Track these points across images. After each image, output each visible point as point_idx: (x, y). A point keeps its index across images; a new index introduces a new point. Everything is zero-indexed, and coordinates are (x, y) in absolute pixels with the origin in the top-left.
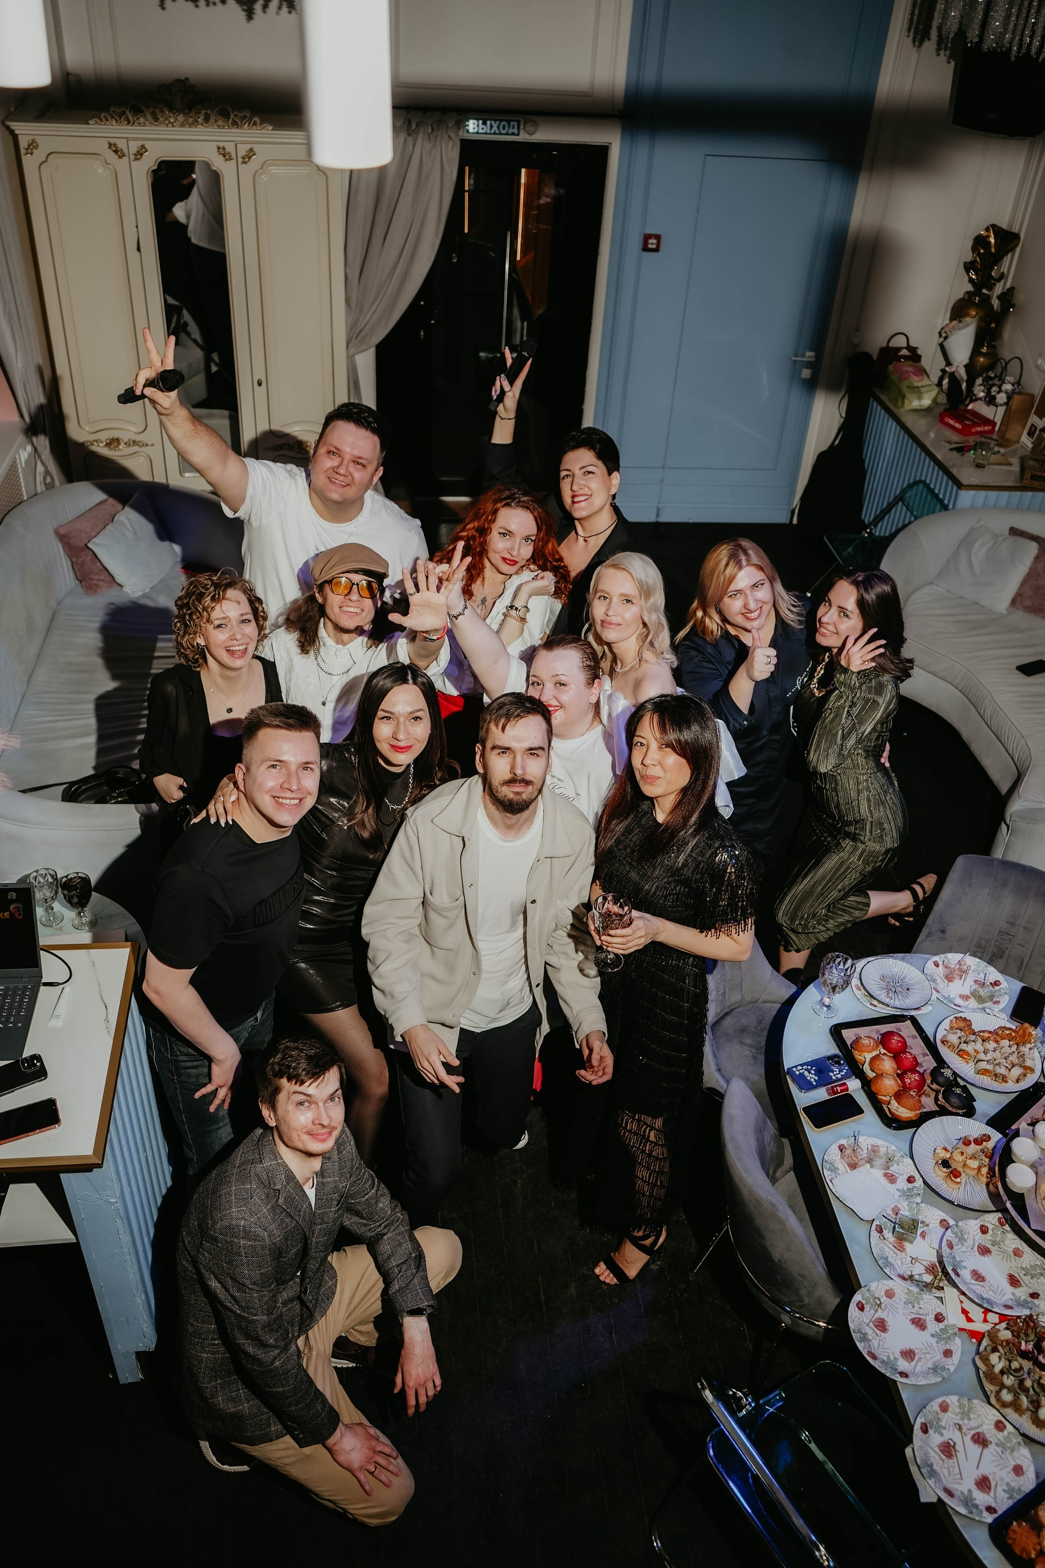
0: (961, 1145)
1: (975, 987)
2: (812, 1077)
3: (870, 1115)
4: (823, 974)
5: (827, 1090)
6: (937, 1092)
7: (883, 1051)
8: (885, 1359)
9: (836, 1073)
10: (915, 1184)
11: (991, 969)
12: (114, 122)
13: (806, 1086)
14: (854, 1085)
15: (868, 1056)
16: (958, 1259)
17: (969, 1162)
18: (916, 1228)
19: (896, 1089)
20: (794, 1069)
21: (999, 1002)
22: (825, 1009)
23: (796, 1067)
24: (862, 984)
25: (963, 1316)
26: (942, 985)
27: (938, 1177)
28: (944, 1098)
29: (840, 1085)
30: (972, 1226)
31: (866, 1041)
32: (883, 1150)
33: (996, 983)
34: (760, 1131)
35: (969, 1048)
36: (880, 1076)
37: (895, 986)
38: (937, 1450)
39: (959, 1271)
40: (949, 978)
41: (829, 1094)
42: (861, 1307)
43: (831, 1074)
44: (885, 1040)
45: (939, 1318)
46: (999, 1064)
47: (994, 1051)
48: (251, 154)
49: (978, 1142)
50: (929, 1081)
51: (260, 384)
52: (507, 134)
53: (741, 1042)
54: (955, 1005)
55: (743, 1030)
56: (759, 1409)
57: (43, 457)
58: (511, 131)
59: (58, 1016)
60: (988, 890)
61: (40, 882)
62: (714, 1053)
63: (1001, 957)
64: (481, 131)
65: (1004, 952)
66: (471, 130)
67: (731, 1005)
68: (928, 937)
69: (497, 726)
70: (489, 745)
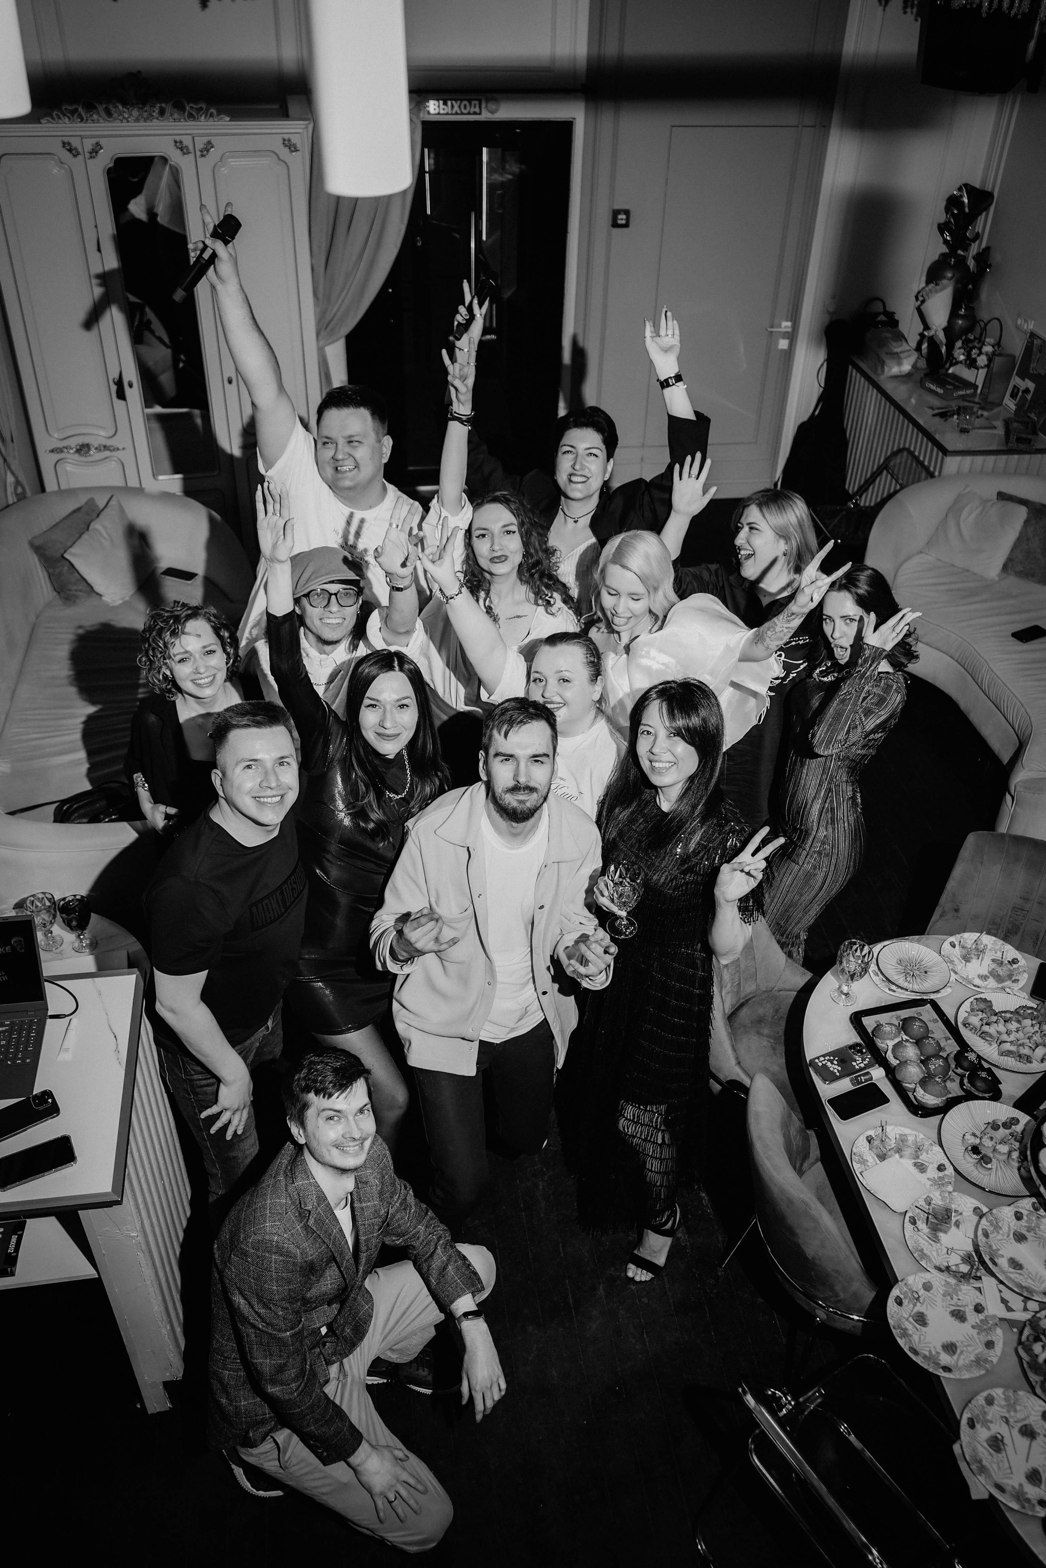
0: (989, 1129)
1: (994, 966)
2: (835, 1068)
3: (896, 1105)
4: (841, 963)
5: (851, 1081)
6: (962, 1077)
7: (905, 1037)
8: (927, 1353)
9: (859, 1062)
10: (946, 1172)
11: (1008, 947)
12: (67, 120)
13: (830, 1078)
14: (878, 1074)
15: (891, 1044)
16: (994, 1248)
17: (999, 1147)
18: (949, 1217)
19: (921, 1076)
20: (817, 1061)
21: (1018, 980)
22: (844, 997)
23: (818, 1058)
24: (879, 969)
25: (1003, 1306)
26: (960, 966)
27: (968, 1164)
28: (969, 1082)
29: (864, 1075)
30: (1006, 1213)
31: (887, 1029)
32: (911, 1139)
33: (1014, 961)
34: (785, 1126)
35: (991, 1030)
36: (904, 1063)
37: (912, 969)
38: (985, 1444)
39: (996, 1260)
40: (966, 959)
41: (853, 1084)
42: (899, 1302)
43: (854, 1064)
44: (905, 1025)
45: (979, 1309)
46: (1023, 1045)
47: (1017, 1031)
48: (209, 146)
49: (1006, 1125)
50: (953, 1066)
51: (230, 382)
52: (469, 113)
53: (759, 1033)
54: (975, 986)
55: (760, 1021)
56: (799, 1408)
57: (13, 467)
58: (472, 110)
59: (67, 1050)
60: (1000, 866)
61: (37, 907)
62: (733, 1046)
63: (1016, 933)
64: (442, 112)
65: (1019, 928)
66: (432, 111)
67: (746, 996)
68: (941, 916)
69: (499, 732)
70: (492, 752)
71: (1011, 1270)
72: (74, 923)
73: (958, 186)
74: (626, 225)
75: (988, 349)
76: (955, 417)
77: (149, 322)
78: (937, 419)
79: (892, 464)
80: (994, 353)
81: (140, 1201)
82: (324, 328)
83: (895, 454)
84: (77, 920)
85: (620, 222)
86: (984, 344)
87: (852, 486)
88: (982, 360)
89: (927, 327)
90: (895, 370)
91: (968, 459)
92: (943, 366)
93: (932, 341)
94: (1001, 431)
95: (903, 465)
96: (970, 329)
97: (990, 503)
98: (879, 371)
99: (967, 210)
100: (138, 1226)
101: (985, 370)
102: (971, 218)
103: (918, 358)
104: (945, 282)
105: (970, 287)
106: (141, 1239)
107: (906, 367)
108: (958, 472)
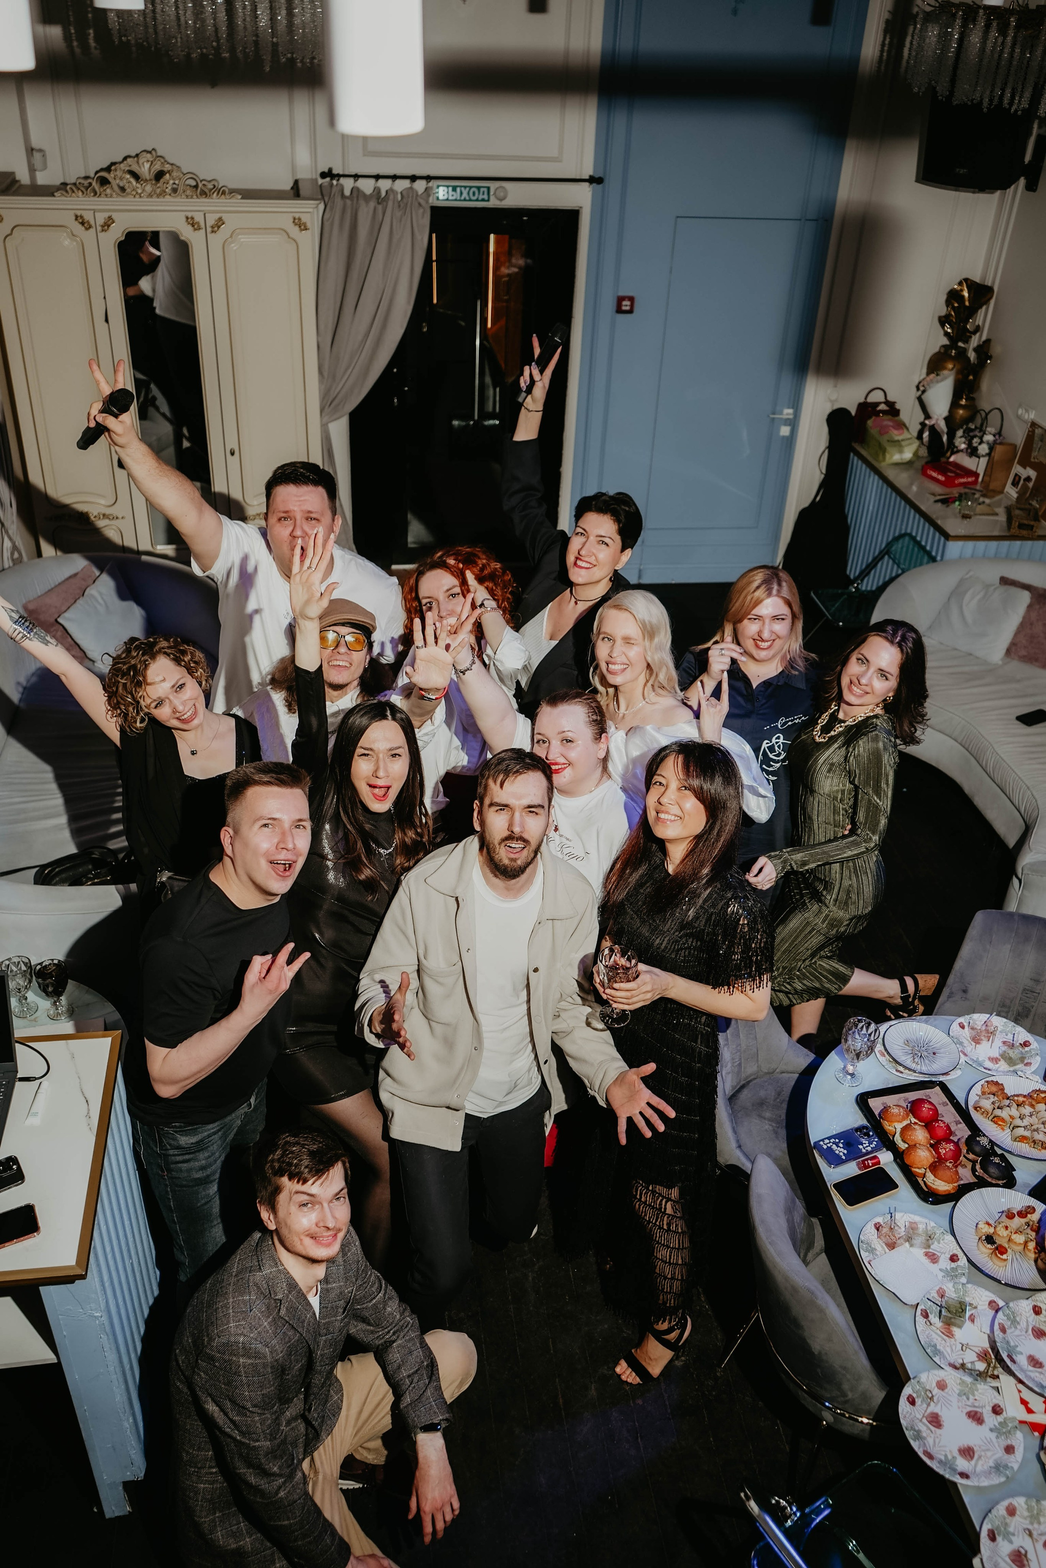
0: (1004, 1218)
1: (1004, 1048)
2: (840, 1151)
3: (904, 1190)
4: (846, 1040)
5: (858, 1164)
6: (974, 1162)
7: (914, 1120)
8: (943, 1458)
9: (866, 1146)
10: (959, 1263)
11: (1019, 1029)
12: (80, 193)
13: (835, 1160)
14: (886, 1158)
15: (899, 1126)
16: (1012, 1344)
17: (1014, 1237)
18: (964, 1311)
19: (931, 1160)
20: (821, 1143)
21: (1030, 1064)
22: (849, 1077)
23: (823, 1140)
24: (886, 1050)
25: (1022, 1407)
26: (969, 1047)
27: (982, 1255)
28: (981, 1168)
29: (871, 1159)
30: (1024, 1306)
31: (895, 1111)
32: (921, 1227)
33: (1026, 1044)
34: (789, 1211)
35: (1004, 1114)
36: (912, 1147)
37: (921, 1050)
38: (1007, 1559)
39: (1014, 1357)
40: (976, 1040)
41: (860, 1169)
42: (912, 1401)
43: (861, 1147)
44: (915, 1108)
45: (997, 1410)
46: (1037, 1130)
47: (1031, 1116)
48: (220, 223)
49: (1022, 1214)
50: (964, 1151)
51: (232, 454)
52: (477, 200)
53: (760, 1116)
54: (985, 1068)
55: (761, 1104)
56: (805, 1520)
57: (10, 532)
58: (481, 197)
59: (36, 1114)
60: (1009, 946)
61: (12, 971)
62: (734, 1129)
63: (1027, 1017)
64: (450, 198)
65: (1029, 1011)
66: (441, 197)
67: (747, 1077)
68: (949, 997)
69: (495, 782)
70: (487, 801)
71: (1031, 1368)
72: (50, 989)
73: (958, 280)
74: (630, 311)
75: (989, 438)
76: (957, 503)
77: (154, 398)
78: (939, 504)
79: (893, 548)
80: (995, 442)
81: (106, 1278)
82: (328, 405)
83: (896, 539)
84: (53, 985)
85: (624, 308)
86: (985, 433)
87: (853, 569)
88: (983, 449)
89: (928, 416)
90: (897, 458)
91: (970, 544)
92: (944, 454)
93: (933, 429)
94: (1002, 518)
95: (905, 549)
96: (971, 419)
97: (993, 588)
98: (881, 457)
99: (967, 303)
100: (103, 1306)
101: (986, 459)
102: (972, 311)
103: (919, 446)
104: (946, 372)
105: (971, 377)
106: (105, 1319)
107: (908, 455)
108: (960, 557)
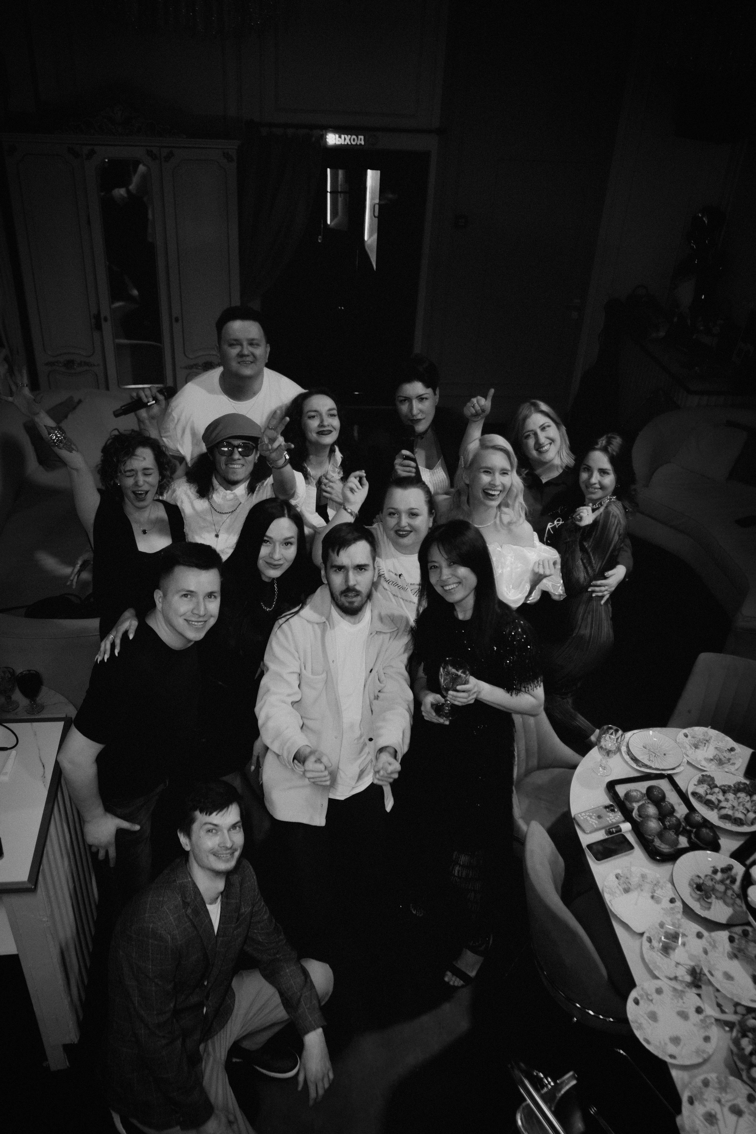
0: (711, 873)
1: (717, 752)
2: (593, 821)
3: (638, 852)
5: (605, 832)
6: (690, 833)
7: (648, 801)
8: (658, 1044)
9: (611, 818)
10: (676, 904)
11: (729, 739)
12: (72, 132)
13: (589, 829)
14: (626, 827)
15: (637, 805)
16: (712, 963)
17: (717, 886)
18: (678, 938)
19: (659, 829)
21: (735, 764)
22: (602, 769)
23: (580, 813)
24: (629, 750)
25: (717, 1009)
26: (691, 751)
27: (693, 899)
28: (695, 837)
29: (616, 828)
30: (722, 937)
31: (635, 794)
32: (650, 878)
33: (732, 750)
34: (553, 863)
35: (713, 798)
36: (646, 820)
37: (654, 752)
38: (702, 1118)
39: (713, 972)
40: (696, 746)
41: (607, 834)
42: (637, 1002)
43: (608, 819)
44: (649, 792)
45: (699, 1010)
46: (737, 811)
47: (733, 800)
49: (724, 870)
54: (702, 766)
56: (557, 1088)
67: (529, 769)
68: (679, 714)
69: (333, 551)
70: (329, 564)
71: (725, 981)
73: (700, 208)
74: (465, 226)
75: (720, 322)
78: (684, 369)
80: (724, 325)
86: (717, 319)
88: (716, 330)
90: (654, 335)
91: (705, 397)
92: (688, 334)
93: (680, 315)
97: (721, 427)
98: (644, 336)
101: (718, 336)
103: (670, 327)
107: (662, 334)
108: (697, 405)
